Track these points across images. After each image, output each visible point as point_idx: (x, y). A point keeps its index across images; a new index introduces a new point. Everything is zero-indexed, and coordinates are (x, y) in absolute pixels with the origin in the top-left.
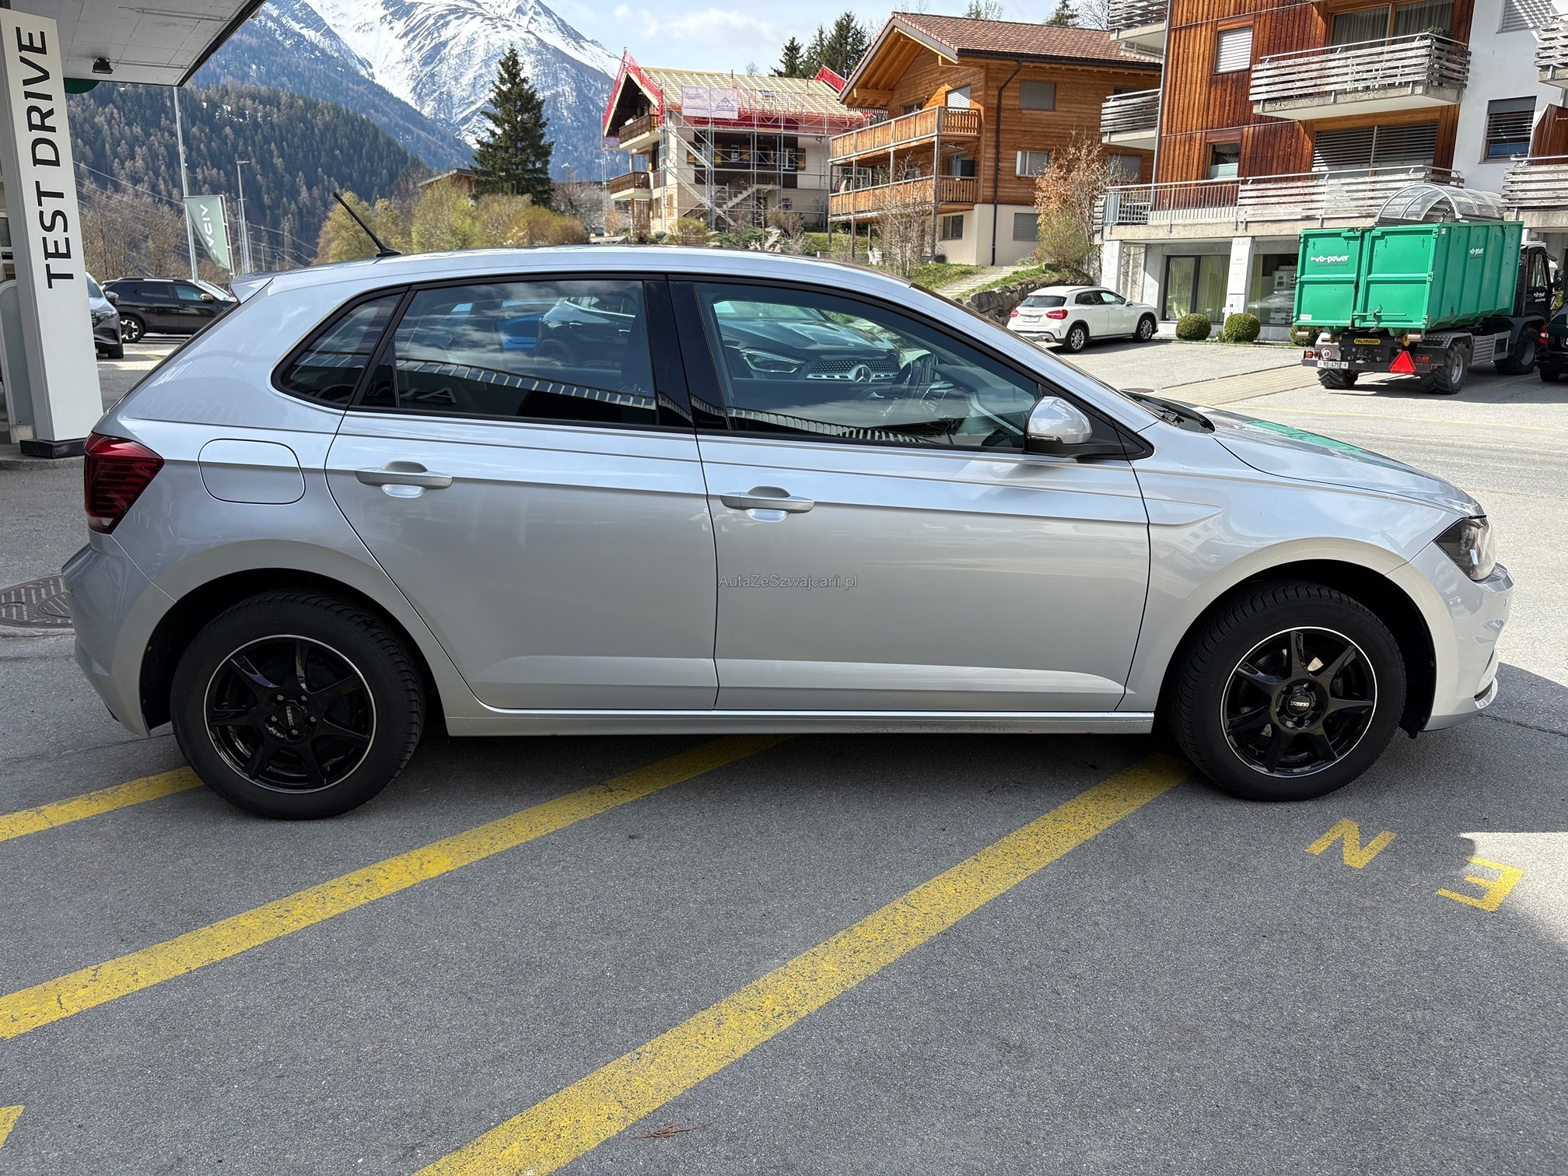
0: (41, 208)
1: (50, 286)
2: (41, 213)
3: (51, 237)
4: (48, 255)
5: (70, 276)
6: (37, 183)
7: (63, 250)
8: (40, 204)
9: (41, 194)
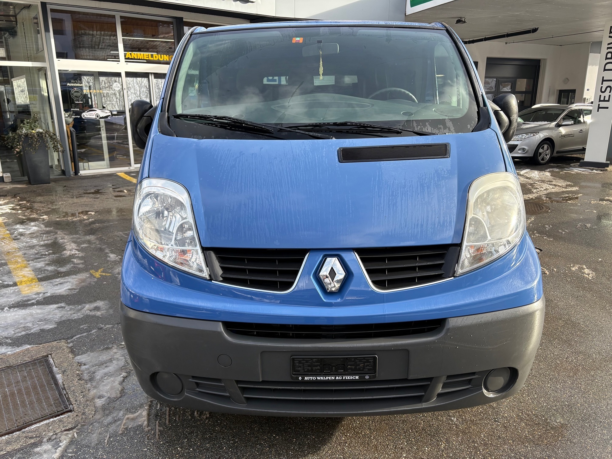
0: (602, 85)
1: (598, 111)
2: (602, 87)
3: (603, 95)
4: (600, 101)
5: (607, 108)
6: (603, 77)
7: (607, 99)
8: (602, 84)
9: (603, 80)
